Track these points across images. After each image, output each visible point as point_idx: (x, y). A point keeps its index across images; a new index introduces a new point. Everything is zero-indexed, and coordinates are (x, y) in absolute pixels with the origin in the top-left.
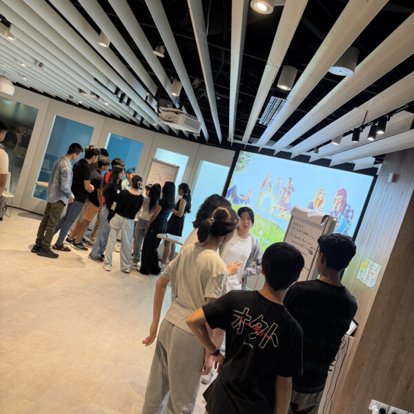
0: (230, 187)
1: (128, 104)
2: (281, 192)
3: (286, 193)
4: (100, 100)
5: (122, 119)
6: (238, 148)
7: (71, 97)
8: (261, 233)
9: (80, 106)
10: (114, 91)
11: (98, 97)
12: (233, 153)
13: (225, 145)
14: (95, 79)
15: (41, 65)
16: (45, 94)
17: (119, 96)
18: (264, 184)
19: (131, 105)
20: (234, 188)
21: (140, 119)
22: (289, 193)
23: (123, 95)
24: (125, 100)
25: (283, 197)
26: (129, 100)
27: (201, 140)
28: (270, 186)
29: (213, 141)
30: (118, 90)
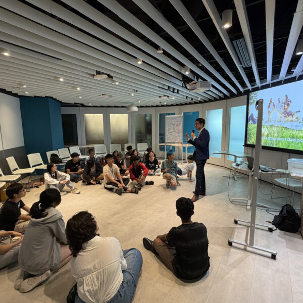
0: (249, 115)
1: (178, 93)
2: (282, 106)
3: (286, 105)
4: (170, 98)
5: (186, 104)
6: (247, 93)
7: (160, 102)
8: (276, 135)
9: (167, 106)
10: (167, 88)
11: (168, 96)
12: (246, 96)
13: (240, 94)
14: (159, 87)
15: (137, 91)
16: (152, 106)
17: (172, 90)
18: (269, 106)
19: (179, 92)
20: (252, 115)
21: (191, 99)
22: (288, 105)
23: (174, 89)
24: (176, 91)
25: (284, 109)
26: (178, 90)
27: (226, 97)
28: (274, 105)
29: (232, 95)
30: (169, 87)
